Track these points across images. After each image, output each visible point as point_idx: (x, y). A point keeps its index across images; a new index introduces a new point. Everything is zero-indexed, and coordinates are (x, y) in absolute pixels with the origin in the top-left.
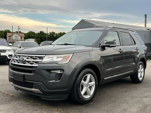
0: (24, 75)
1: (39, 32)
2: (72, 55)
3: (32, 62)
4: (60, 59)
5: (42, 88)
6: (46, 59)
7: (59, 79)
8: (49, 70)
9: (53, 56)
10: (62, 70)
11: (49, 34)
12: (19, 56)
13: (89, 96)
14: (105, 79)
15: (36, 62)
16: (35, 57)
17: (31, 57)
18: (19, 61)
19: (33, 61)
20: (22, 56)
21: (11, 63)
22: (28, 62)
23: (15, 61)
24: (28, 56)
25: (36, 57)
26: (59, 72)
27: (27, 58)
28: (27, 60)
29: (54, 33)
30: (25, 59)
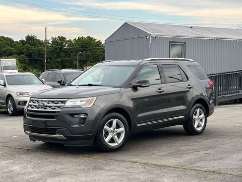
0: (46, 121)
1: (24, 39)
2: (96, 98)
3: (53, 107)
4: (83, 103)
5: (66, 133)
6: (69, 103)
7: (83, 124)
8: (72, 115)
9: (76, 100)
10: (86, 114)
11: (50, 42)
12: (38, 101)
13: (117, 144)
14: (138, 125)
15: (58, 107)
16: (56, 102)
17: (52, 102)
18: (38, 107)
19: (55, 106)
20: (41, 101)
21: (28, 110)
22: (50, 107)
23: (33, 106)
24: (49, 101)
25: (58, 101)
26: (82, 116)
27: (48, 103)
28: (47, 105)
29: (62, 39)
30: (46, 104)
